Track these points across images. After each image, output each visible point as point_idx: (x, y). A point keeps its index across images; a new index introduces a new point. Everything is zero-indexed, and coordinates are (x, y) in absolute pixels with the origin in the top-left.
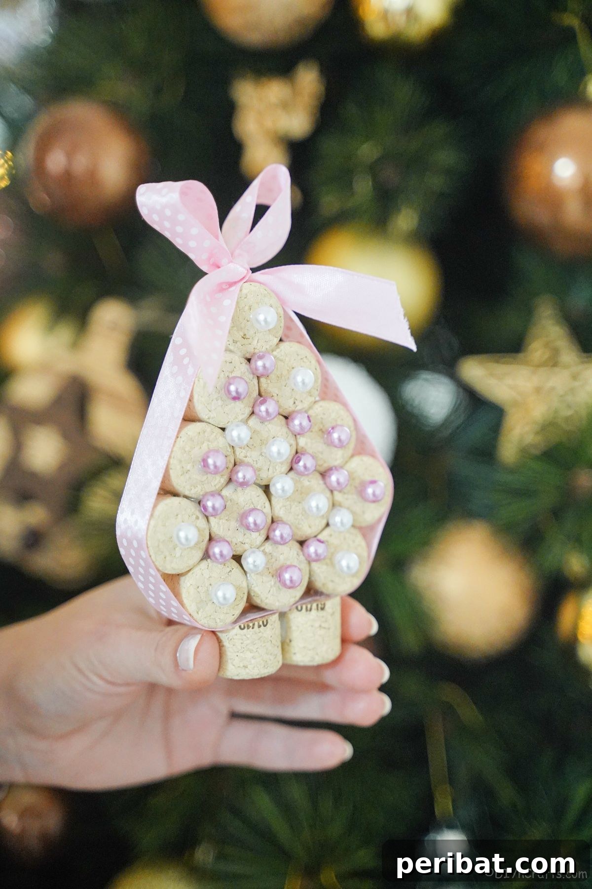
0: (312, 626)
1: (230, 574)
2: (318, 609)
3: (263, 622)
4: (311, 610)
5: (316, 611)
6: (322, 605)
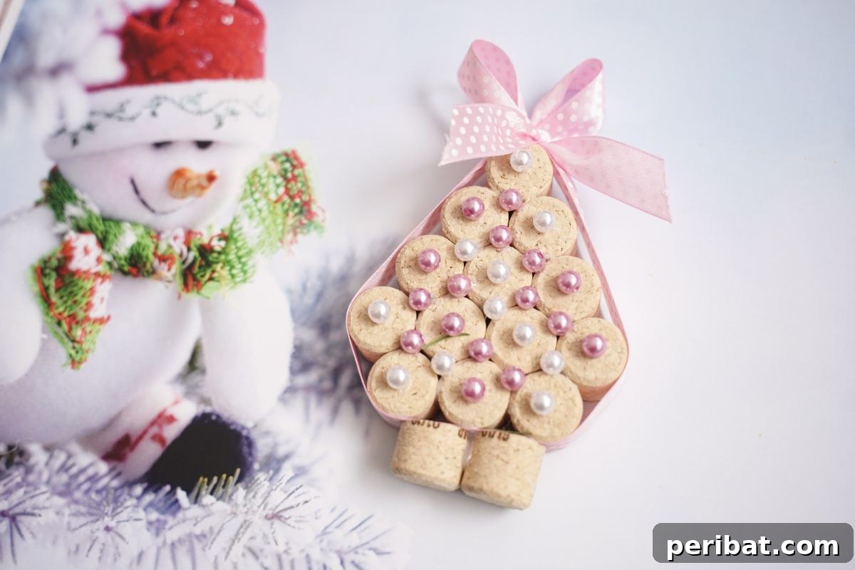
3: (434, 424)
4: (492, 437)
5: (497, 440)
6: (505, 434)
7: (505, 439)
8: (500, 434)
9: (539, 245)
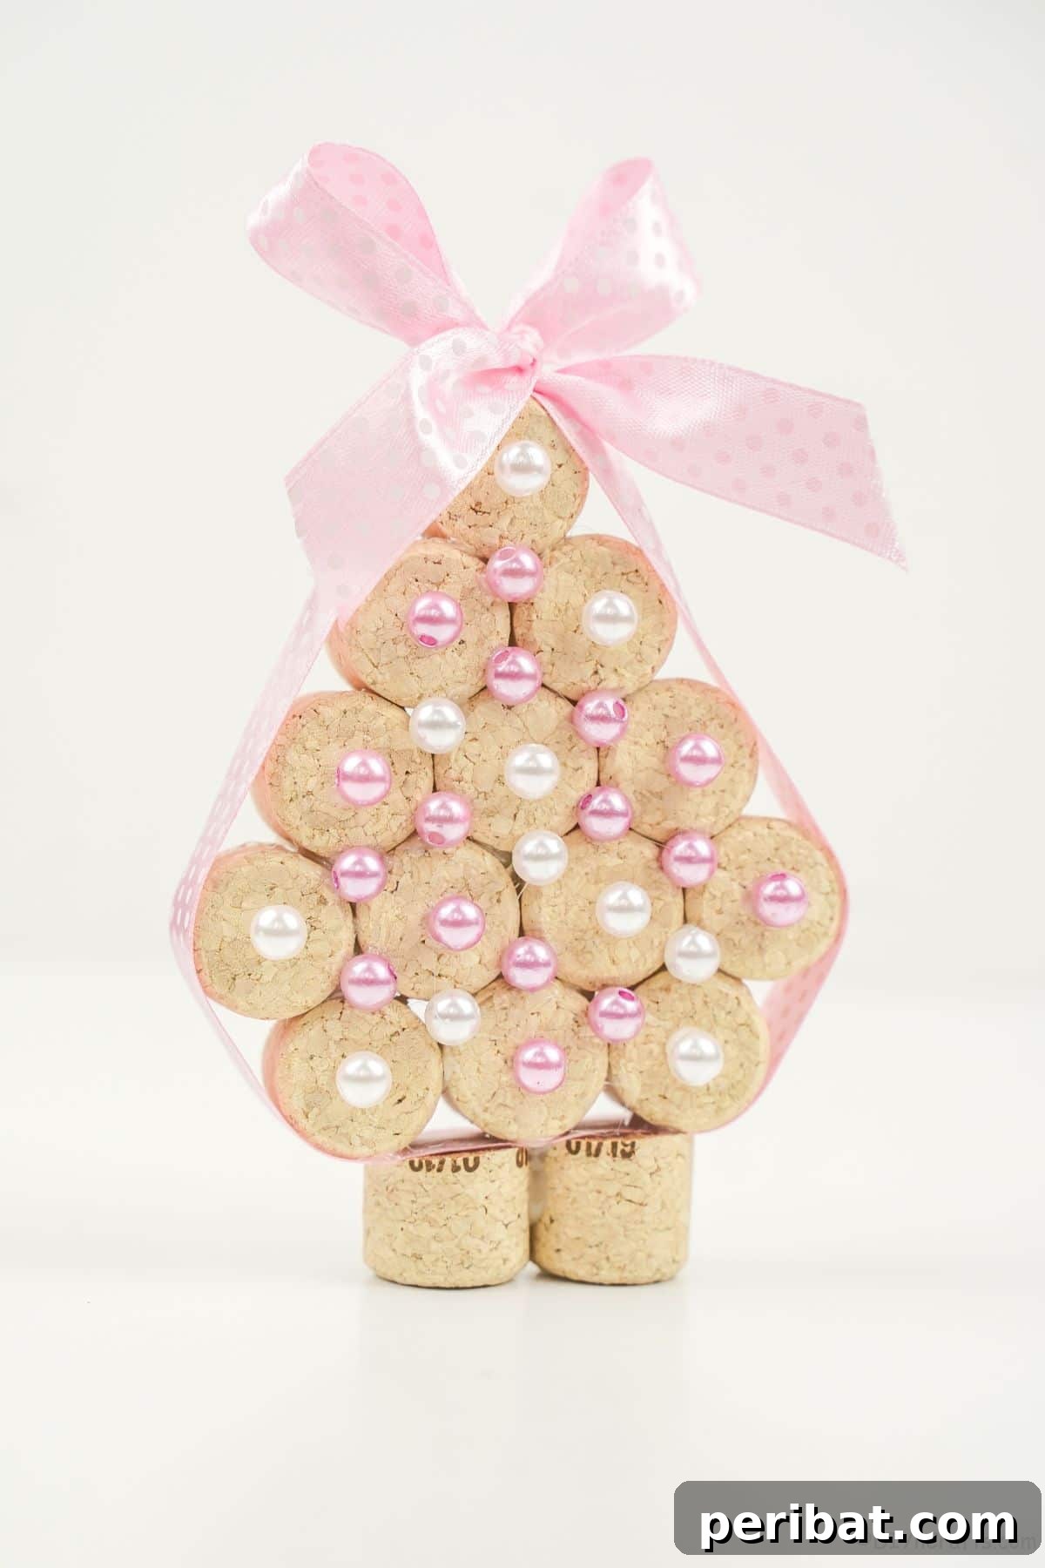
0: (599, 1192)
1: (394, 1039)
2: (615, 1155)
3: (466, 1161)
4: (597, 1154)
5: (610, 1158)
6: (626, 1145)
7: (626, 1155)
8: (614, 1145)
9: (601, 671)
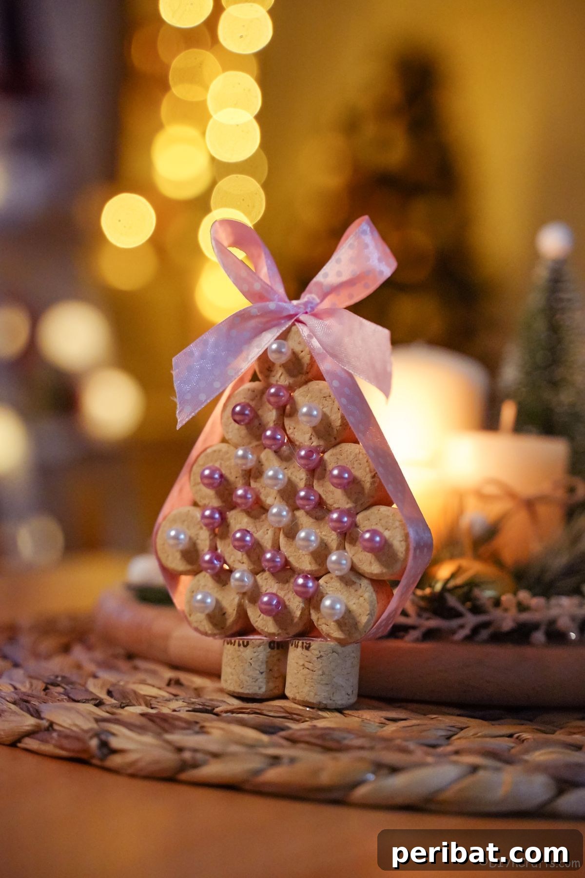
2: (303, 648)
3: (243, 642)
4: (297, 646)
6: (307, 644)
7: (308, 647)
8: (303, 643)
